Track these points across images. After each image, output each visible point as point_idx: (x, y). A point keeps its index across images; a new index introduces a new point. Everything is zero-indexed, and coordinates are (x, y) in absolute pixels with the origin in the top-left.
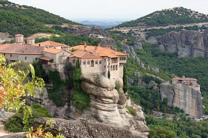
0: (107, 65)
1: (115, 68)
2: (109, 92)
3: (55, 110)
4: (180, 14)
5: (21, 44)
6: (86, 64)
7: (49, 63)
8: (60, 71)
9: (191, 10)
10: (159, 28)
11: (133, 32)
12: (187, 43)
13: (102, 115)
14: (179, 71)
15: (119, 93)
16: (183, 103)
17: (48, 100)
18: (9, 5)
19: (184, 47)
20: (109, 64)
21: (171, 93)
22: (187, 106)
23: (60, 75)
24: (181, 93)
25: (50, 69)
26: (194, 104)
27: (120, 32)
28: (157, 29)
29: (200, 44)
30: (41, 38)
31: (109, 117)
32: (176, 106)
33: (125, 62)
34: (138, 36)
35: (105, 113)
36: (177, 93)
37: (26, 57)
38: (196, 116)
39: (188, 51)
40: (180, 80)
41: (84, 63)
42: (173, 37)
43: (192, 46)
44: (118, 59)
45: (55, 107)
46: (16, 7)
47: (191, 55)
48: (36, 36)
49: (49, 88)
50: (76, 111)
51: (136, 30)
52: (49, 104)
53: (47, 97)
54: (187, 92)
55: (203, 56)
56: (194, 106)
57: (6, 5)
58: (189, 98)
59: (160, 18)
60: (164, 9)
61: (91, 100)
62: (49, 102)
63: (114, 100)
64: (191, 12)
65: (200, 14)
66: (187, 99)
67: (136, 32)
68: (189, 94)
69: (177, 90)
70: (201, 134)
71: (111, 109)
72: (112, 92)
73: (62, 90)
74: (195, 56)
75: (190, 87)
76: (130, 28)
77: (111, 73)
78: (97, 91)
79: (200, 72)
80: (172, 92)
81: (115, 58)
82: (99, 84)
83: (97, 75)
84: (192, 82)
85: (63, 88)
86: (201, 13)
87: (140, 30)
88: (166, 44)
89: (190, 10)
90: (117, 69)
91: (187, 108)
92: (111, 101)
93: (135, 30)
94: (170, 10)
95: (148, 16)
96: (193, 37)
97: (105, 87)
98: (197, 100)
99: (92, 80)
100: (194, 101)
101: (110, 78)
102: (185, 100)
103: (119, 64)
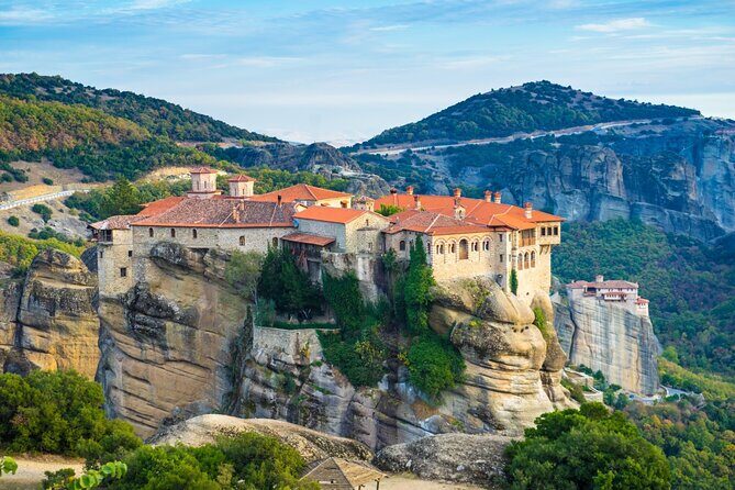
0: (509, 251)
1: (529, 259)
2: (518, 336)
3: (349, 398)
4: (544, 102)
5: (210, 196)
6: (446, 251)
7: (325, 253)
8: (361, 277)
9: (573, 88)
10: (487, 142)
11: (414, 157)
12: (577, 181)
13: (501, 408)
14: (560, 261)
15: (545, 336)
16: (601, 354)
17: (324, 367)
18: (65, 90)
19: (570, 193)
20: (514, 249)
21: (567, 326)
22: (614, 361)
23: (361, 289)
24: (596, 326)
25: (331, 270)
26: (635, 355)
27: (377, 158)
28: (482, 146)
29: (614, 182)
30: (176, 180)
31: (523, 415)
32: (581, 362)
33: (556, 240)
34: (430, 167)
35: (510, 401)
36: (581, 326)
37: (242, 238)
38: (640, 388)
39: (582, 205)
40: (589, 289)
41: (441, 249)
42: (537, 165)
43: (592, 190)
44: (538, 232)
45: (350, 389)
46: (86, 95)
47: (591, 216)
48: (162, 176)
49: (325, 331)
50: (418, 399)
51: (424, 151)
52: (329, 380)
53: (319, 359)
54: (613, 322)
55: (625, 217)
56: (634, 360)
57: (58, 90)
58: (617, 340)
59: (487, 114)
60: (496, 89)
61: (466, 363)
62: (330, 374)
63: (534, 360)
64: (574, 93)
65: (599, 98)
66: (613, 343)
67: (422, 157)
68: (618, 326)
69: (584, 318)
70: (662, 441)
71: (525, 388)
72: (527, 335)
73: (370, 334)
74: (603, 217)
75: (620, 306)
76: (405, 145)
77: (520, 275)
78: (485, 335)
79: (620, 262)
80: (570, 323)
81: (528, 230)
82: (490, 312)
83: (480, 286)
84: (625, 291)
85: (374, 329)
86: (602, 96)
87: (433, 148)
88: (517, 188)
89: (570, 87)
90: (533, 266)
91: (613, 368)
92: (525, 363)
93: (418, 152)
94: (514, 91)
95: (451, 109)
96: (593, 164)
97: (506, 320)
98: (642, 345)
99: (467, 300)
100: (635, 347)
101: (518, 291)
102: (607, 346)
103: (538, 248)
